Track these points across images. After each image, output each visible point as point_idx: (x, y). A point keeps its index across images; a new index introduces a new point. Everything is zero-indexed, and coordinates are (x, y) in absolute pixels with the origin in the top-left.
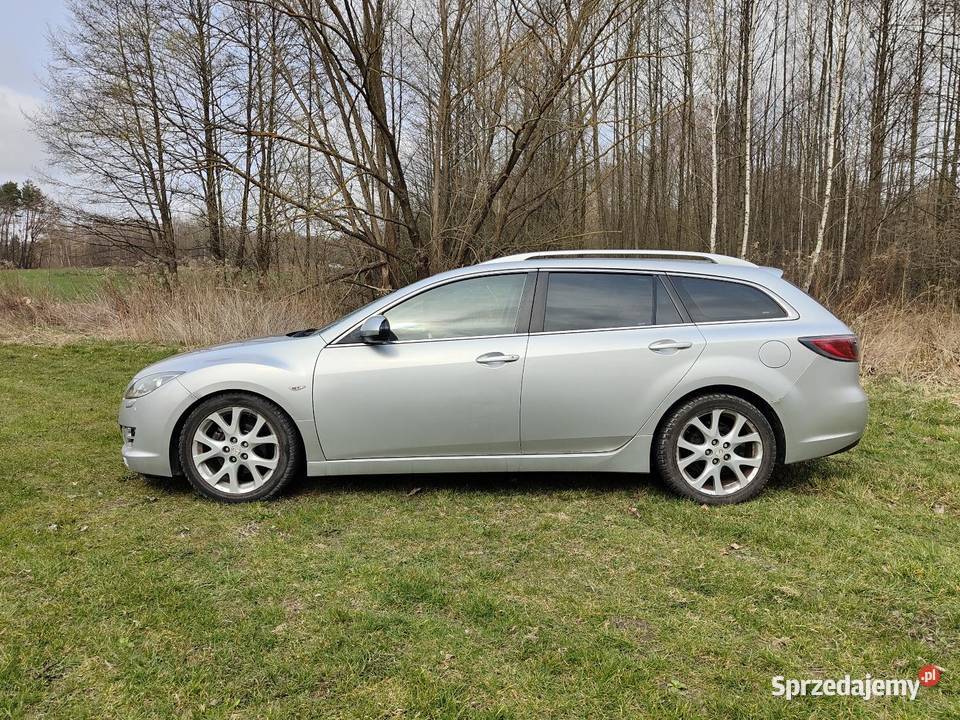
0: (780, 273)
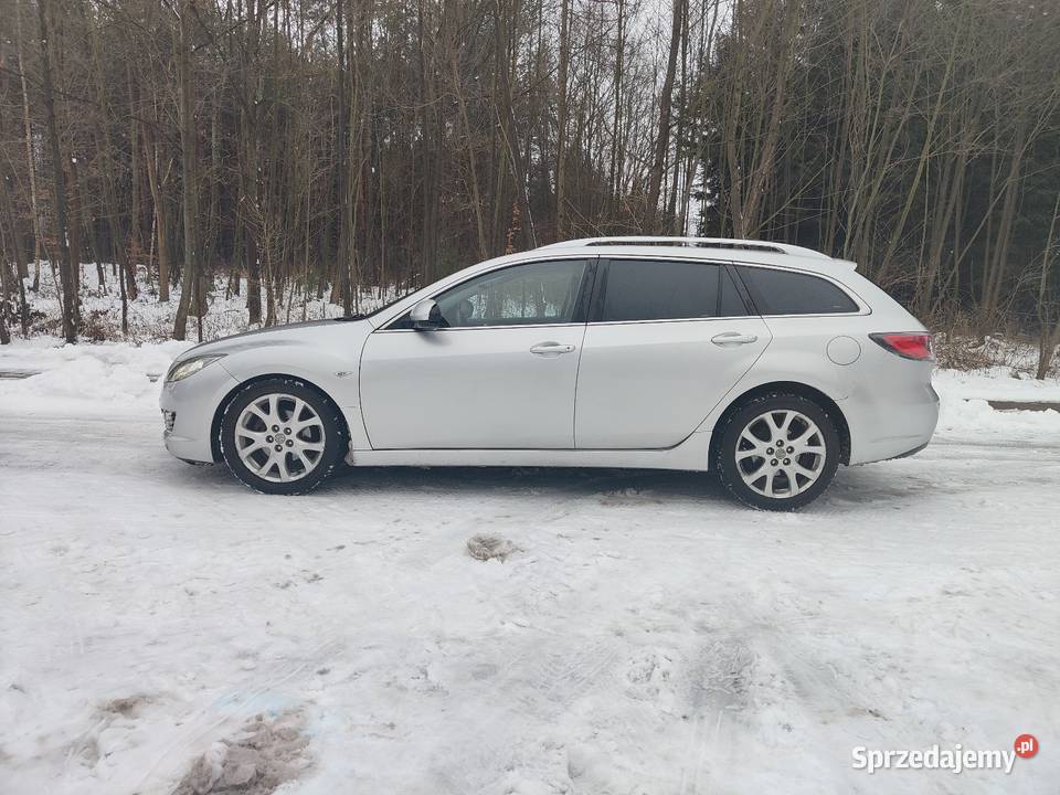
0: (855, 265)
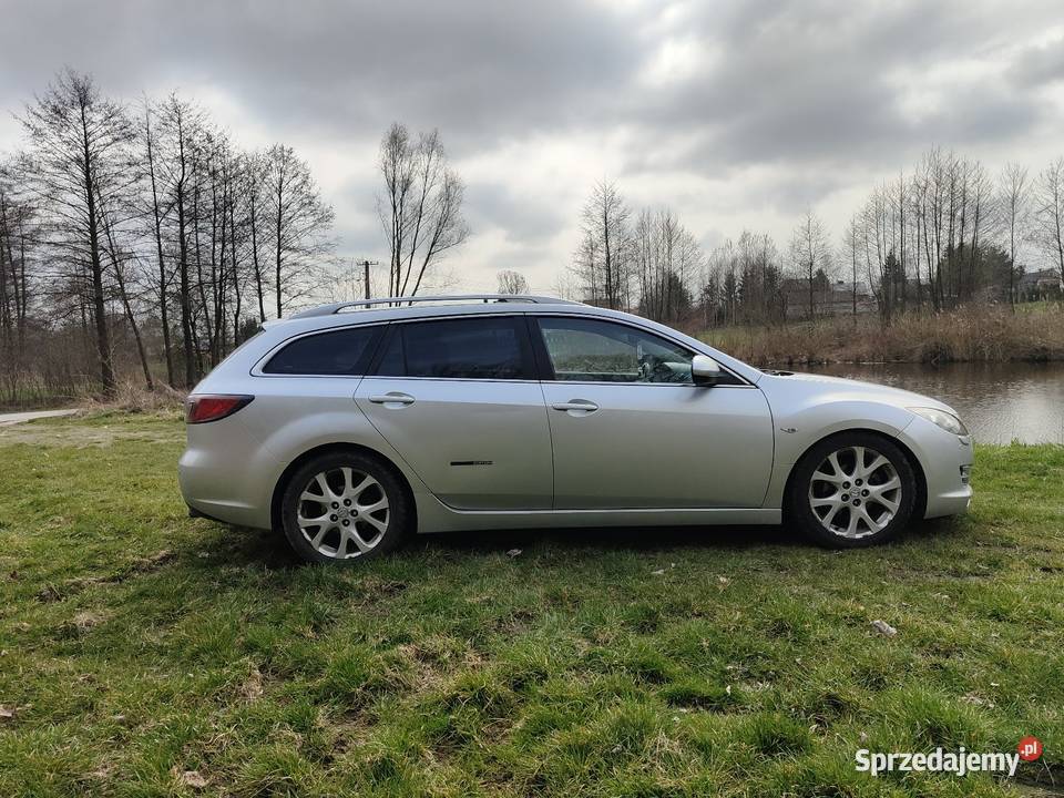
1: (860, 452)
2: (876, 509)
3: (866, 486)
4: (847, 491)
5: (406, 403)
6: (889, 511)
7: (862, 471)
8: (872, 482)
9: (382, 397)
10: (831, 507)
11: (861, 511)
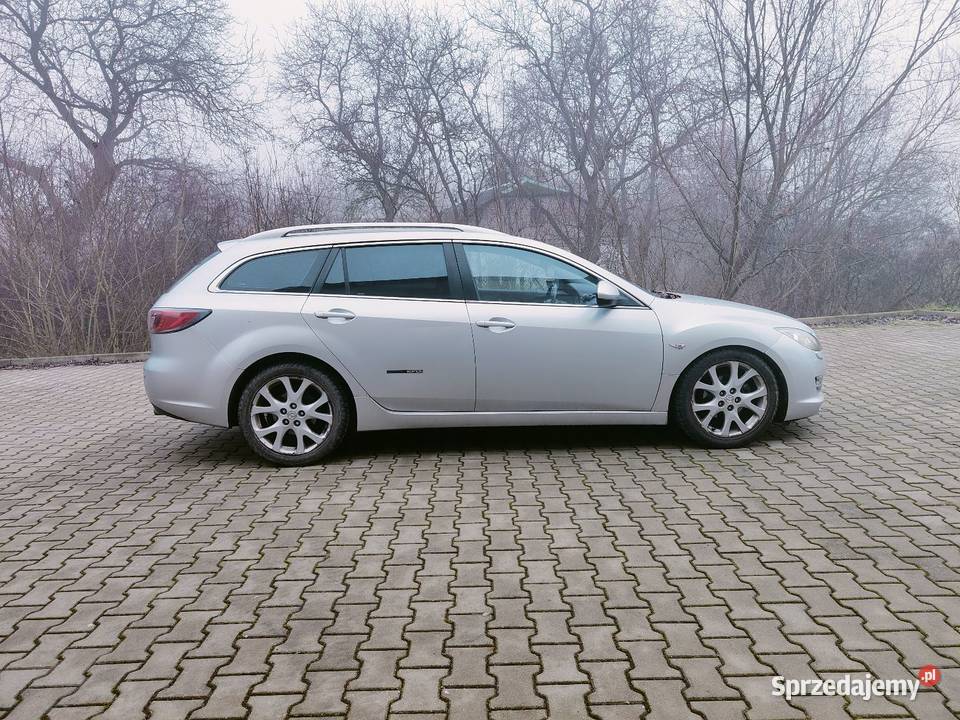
1: (735, 366)
2: (745, 414)
3: (738, 394)
4: (722, 398)
5: (347, 318)
6: (756, 415)
7: (735, 381)
8: (744, 390)
9: (326, 312)
10: (709, 411)
11: (732, 416)
